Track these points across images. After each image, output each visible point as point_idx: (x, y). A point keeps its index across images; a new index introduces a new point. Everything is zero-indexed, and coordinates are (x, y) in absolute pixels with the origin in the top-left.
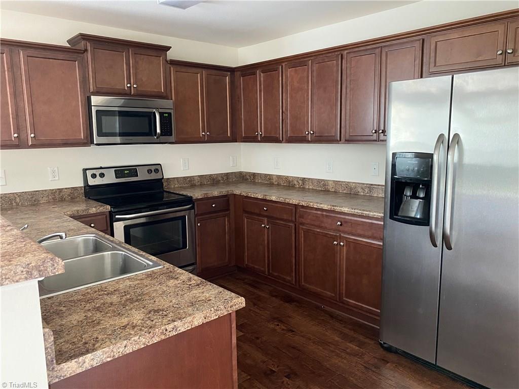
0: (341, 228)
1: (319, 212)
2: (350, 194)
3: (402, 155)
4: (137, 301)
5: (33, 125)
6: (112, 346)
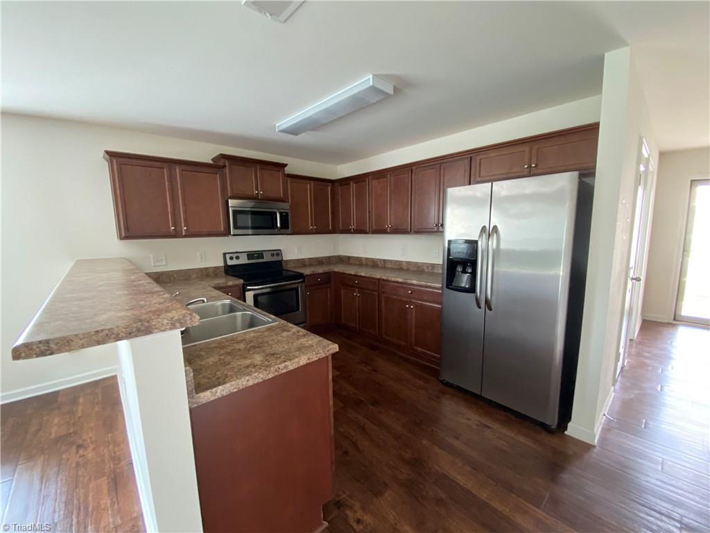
0: (411, 296)
1: (396, 284)
2: (418, 271)
3: (456, 241)
4: (259, 347)
5: (186, 220)
6: (237, 381)
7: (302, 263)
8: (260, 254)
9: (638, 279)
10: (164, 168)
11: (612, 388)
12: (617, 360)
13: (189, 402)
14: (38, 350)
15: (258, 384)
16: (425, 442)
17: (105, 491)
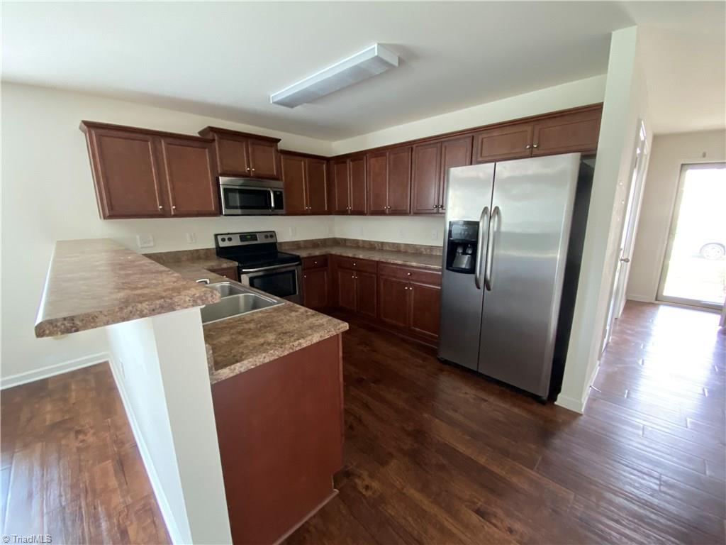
0: (410, 278)
1: (395, 266)
2: (416, 253)
3: (456, 223)
4: (269, 326)
5: (174, 199)
6: (255, 358)
7: (297, 245)
8: (253, 236)
9: (626, 260)
10: (147, 141)
11: (598, 362)
12: (604, 337)
13: (211, 379)
14: (63, 327)
15: (275, 360)
16: (426, 415)
17: (112, 472)
